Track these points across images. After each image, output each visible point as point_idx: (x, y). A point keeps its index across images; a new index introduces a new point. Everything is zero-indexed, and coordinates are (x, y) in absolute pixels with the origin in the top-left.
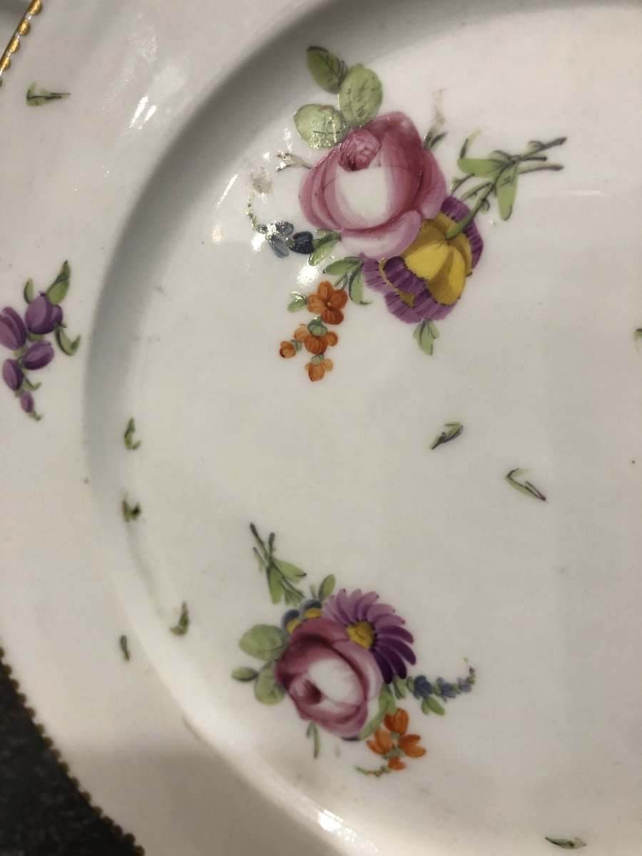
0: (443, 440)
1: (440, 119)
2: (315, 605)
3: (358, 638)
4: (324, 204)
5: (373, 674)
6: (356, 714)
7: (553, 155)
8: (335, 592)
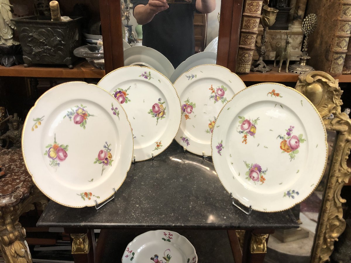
0: (258, 146)
1: (250, 119)
2: (251, 167)
3: (256, 169)
4: (243, 128)
5: (258, 172)
6: (258, 178)
7: (259, 119)
8: (253, 165)
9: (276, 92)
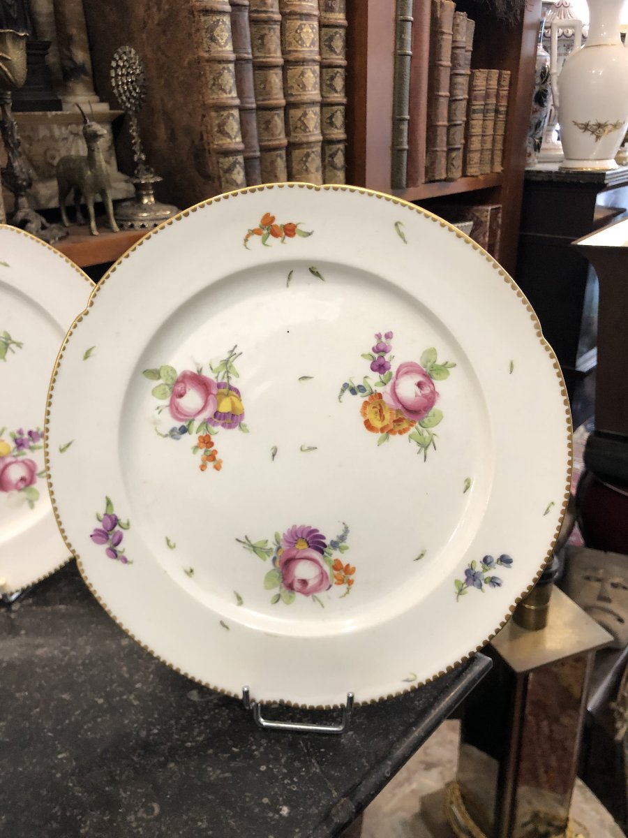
0: (274, 455)
1: (197, 364)
2: (279, 548)
3: (302, 546)
4: (180, 413)
5: (315, 555)
6: (323, 575)
7: (237, 351)
8: (282, 537)
9: (280, 221)
